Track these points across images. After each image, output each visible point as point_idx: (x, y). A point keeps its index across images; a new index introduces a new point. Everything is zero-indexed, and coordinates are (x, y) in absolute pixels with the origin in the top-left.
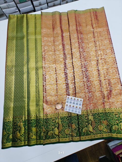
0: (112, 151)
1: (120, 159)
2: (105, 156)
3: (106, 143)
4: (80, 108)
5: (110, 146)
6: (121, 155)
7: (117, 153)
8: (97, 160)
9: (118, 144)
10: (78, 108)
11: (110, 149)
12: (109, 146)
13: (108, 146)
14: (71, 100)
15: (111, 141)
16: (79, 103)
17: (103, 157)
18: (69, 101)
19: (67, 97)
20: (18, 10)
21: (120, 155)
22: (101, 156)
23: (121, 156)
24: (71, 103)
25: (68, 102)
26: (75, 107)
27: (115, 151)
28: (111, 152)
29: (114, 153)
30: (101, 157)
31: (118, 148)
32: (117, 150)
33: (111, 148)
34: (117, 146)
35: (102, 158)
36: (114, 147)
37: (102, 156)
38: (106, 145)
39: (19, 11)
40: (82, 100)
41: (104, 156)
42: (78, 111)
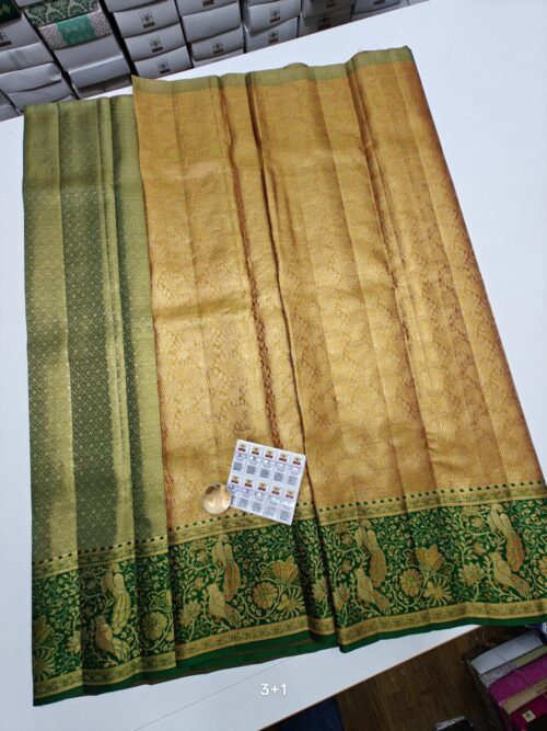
0: (491, 696)
2: (462, 718)
3: (463, 659)
5: (482, 671)
12: (477, 673)
13: (475, 670)
17: (453, 722)
19: (238, 446)
20: (59, 77)
21: (524, 715)
30: (445, 724)
31: (514, 678)
34: (513, 671)
36: (500, 675)
37: (449, 718)
39: (63, 81)
41: (457, 720)
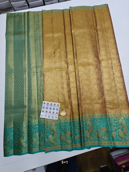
1: (122, 170)
4: (57, 113)
6: (124, 165)
7: (120, 163)
8: (98, 170)
9: (122, 155)
10: (55, 113)
11: (112, 158)
14: (48, 105)
15: (115, 151)
16: (56, 108)
18: (46, 107)
22: (102, 165)
23: (123, 167)
24: (47, 108)
25: (44, 108)
26: (52, 112)
27: (118, 161)
28: (114, 162)
29: (117, 163)
32: (120, 161)
33: (114, 158)
35: (103, 167)
38: (109, 154)
40: (59, 105)
42: (54, 116)
